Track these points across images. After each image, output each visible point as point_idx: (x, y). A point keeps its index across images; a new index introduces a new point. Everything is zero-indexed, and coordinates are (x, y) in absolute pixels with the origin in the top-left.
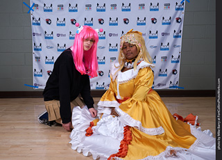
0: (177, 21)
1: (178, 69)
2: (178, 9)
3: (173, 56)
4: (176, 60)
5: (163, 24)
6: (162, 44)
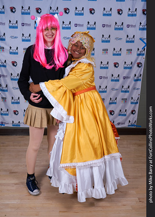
0: (138, 66)
1: (137, 110)
2: (139, 55)
3: (132, 98)
4: (135, 101)
5: (125, 68)
6: (123, 87)
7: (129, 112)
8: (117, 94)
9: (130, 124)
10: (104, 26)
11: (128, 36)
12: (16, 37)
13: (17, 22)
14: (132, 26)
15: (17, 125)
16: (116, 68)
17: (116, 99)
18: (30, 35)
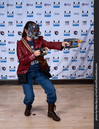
1: (92, 65)
2: (92, 25)
3: (88, 57)
4: (91, 59)
5: (82, 35)
6: (81, 48)
7: (86, 67)
8: (77, 54)
9: (87, 76)
10: (65, 5)
11: (83, 12)
12: (3, 14)
13: (3, 4)
14: (86, 4)
15: (5, 78)
16: (75, 35)
17: (76, 58)
18: (13, 13)
